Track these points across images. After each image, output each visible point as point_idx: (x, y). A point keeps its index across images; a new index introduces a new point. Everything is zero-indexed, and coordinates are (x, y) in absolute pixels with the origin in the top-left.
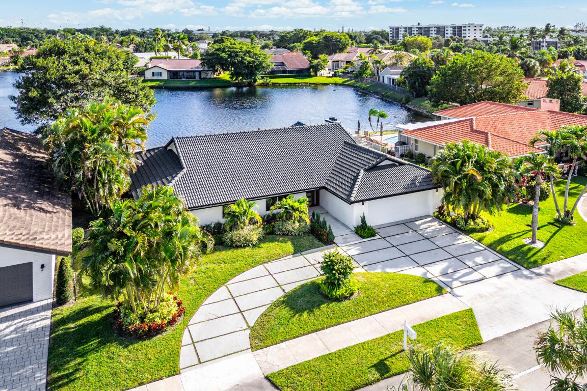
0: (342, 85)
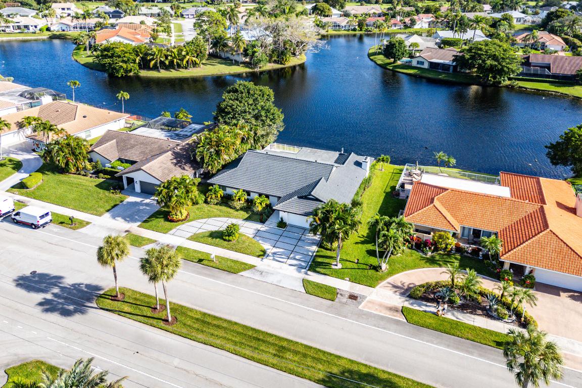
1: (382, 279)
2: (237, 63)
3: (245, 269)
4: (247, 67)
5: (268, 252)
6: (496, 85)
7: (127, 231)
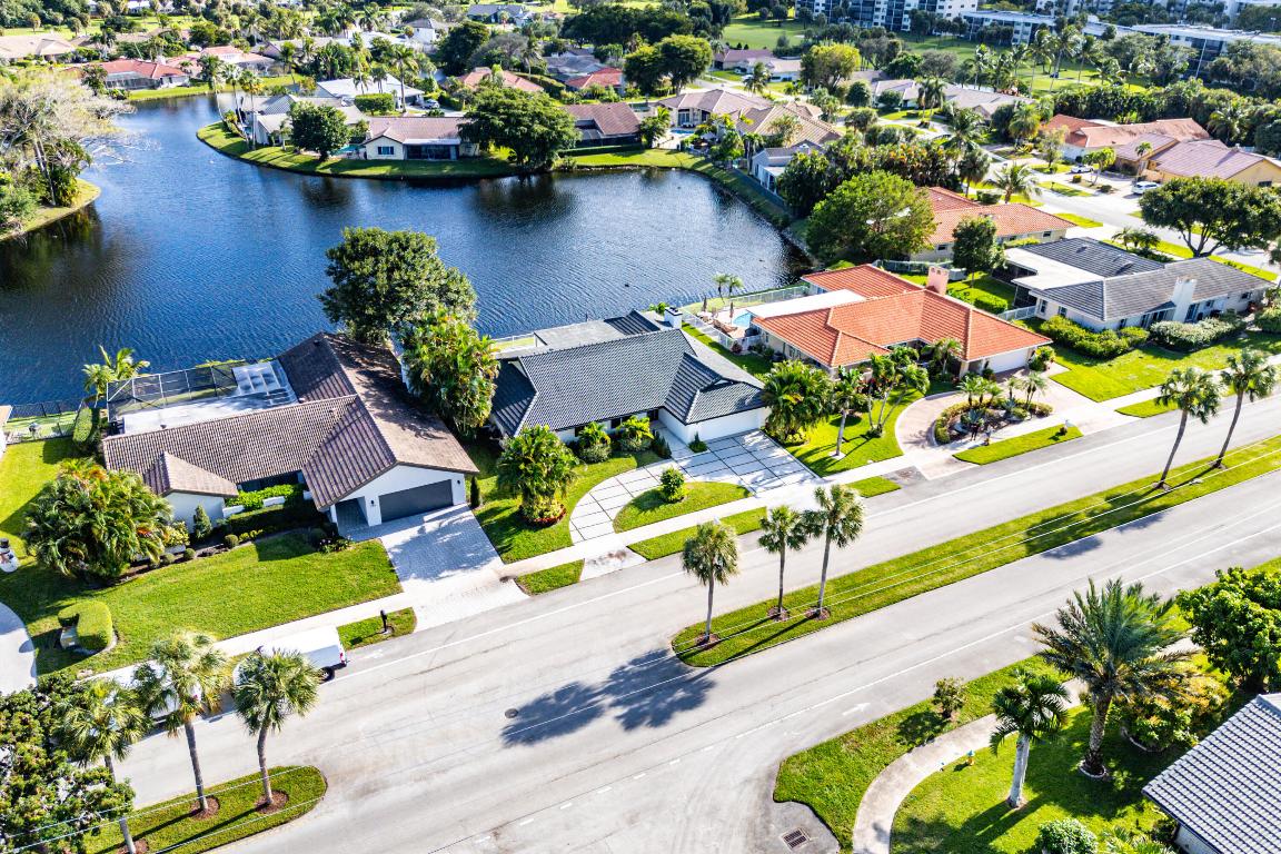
0: (692, 171)
1: (893, 442)
5: (745, 485)
6: (548, 169)
7: (505, 579)
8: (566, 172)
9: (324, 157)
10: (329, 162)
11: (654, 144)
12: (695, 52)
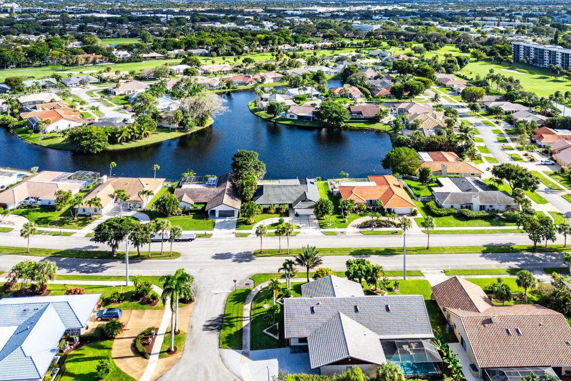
1: (347, 225)
2: (173, 130)
3: (297, 234)
4: (181, 132)
5: (300, 226)
6: (338, 126)
7: (233, 233)
8: (345, 128)
9: (275, 116)
10: (276, 118)
11: (381, 121)
12: (415, 87)
